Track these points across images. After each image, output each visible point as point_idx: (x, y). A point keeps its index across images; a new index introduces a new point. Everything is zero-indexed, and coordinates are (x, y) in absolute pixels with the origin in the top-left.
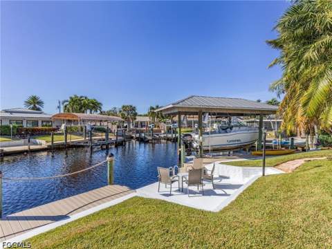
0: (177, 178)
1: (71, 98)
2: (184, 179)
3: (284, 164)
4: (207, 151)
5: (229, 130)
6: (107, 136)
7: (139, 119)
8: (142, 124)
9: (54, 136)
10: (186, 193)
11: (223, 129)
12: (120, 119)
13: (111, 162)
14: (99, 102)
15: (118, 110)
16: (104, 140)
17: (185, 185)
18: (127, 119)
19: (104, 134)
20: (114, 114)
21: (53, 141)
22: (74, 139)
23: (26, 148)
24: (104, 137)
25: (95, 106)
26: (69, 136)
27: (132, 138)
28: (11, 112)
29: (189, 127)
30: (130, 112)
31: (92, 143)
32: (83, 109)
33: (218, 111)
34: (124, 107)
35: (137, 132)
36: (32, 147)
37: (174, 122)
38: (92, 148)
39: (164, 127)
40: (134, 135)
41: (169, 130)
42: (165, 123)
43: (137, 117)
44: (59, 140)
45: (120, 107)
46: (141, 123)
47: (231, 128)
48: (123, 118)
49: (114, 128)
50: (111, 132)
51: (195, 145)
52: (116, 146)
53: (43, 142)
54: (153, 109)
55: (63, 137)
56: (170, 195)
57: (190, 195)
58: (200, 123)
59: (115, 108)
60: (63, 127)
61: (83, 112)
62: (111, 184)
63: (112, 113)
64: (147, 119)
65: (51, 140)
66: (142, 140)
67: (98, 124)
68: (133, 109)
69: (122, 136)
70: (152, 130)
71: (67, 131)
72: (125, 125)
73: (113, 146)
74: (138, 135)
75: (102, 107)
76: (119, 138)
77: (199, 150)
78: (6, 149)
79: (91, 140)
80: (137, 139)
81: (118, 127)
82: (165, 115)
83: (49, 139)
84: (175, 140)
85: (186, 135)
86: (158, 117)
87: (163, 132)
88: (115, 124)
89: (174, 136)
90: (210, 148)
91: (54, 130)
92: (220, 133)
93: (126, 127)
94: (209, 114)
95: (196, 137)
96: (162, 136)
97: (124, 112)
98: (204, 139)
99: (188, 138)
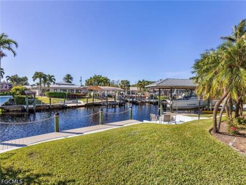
4: (175, 110)
5: (189, 98)
6: (115, 100)
7: (131, 89)
8: (133, 92)
11: (186, 98)
12: (120, 89)
14: (108, 78)
15: (118, 84)
16: (113, 102)
19: (113, 98)
21: (87, 101)
22: (97, 101)
23: (75, 105)
24: (113, 100)
26: (94, 99)
27: (127, 101)
28: (59, 84)
29: (165, 95)
30: (126, 84)
31: (107, 103)
34: (122, 81)
35: (131, 97)
36: (78, 105)
37: (155, 92)
39: (147, 94)
40: (129, 100)
41: (152, 97)
42: (148, 92)
45: (120, 81)
47: (191, 97)
49: (117, 95)
51: (168, 106)
52: (120, 106)
53: (82, 102)
55: (92, 99)
62: (131, 119)
64: (136, 89)
66: (134, 103)
68: (128, 82)
69: (123, 100)
70: (141, 96)
74: (131, 100)
75: (110, 82)
76: (121, 101)
77: (170, 109)
78: (68, 105)
80: (130, 102)
83: (85, 100)
84: (156, 104)
85: (163, 100)
87: (147, 98)
88: (117, 92)
89: (155, 101)
90: (177, 108)
92: (184, 99)
95: (169, 101)
96: (147, 100)
97: (122, 85)
98: (173, 103)
99: (164, 102)
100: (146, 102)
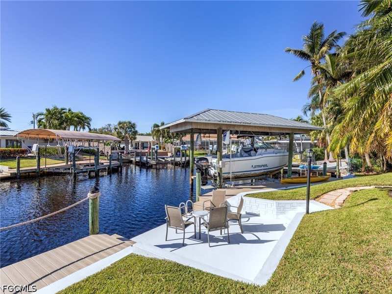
0: (192, 220)
1: (48, 110)
2: (202, 221)
3: (325, 196)
4: (227, 179)
5: (253, 152)
6: (97, 160)
7: (139, 139)
8: (144, 145)
9: (21, 161)
10: (205, 241)
11: (246, 152)
12: (115, 138)
13: (94, 200)
14: (87, 115)
15: (112, 127)
16: (92, 165)
17: (204, 229)
18: (124, 139)
19: (93, 157)
20: (109, 132)
21: (19, 167)
22: (50, 164)
24: (93, 161)
25: (81, 121)
26: (43, 160)
27: (131, 162)
29: (201, 149)
30: (128, 130)
31: (75, 169)
32: (65, 124)
33: (241, 129)
34: (120, 123)
35: (137, 155)
37: (183, 143)
38: (75, 177)
39: (170, 148)
40: (133, 159)
41: (178, 152)
42: (172, 143)
43: (137, 136)
44: (29, 165)
45: (116, 123)
46: (143, 143)
47: (256, 150)
48: (119, 137)
49: (108, 150)
50: (103, 154)
51: (212, 172)
52: (109, 174)
53: (4, 169)
54: (158, 126)
55: (35, 161)
56: (184, 245)
57: (212, 244)
58: (219, 143)
59: (109, 125)
60: (35, 147)
61: (65, 129)
62: (94, 233)
63: (106, 131)
64: (150, 139)
65: (16, 166)
66: (143, 165)
67: (86, 144)
68: (133, 126)
69: (118, 160)
70: (156, 152)
71: (41, 153)
72: (122, 146)
73: (105, 173)
74: (138, 159)
75: (91, 123)
76: (113, 162)
77: (218, 178)
79: (74, 165)
80: (137, 164)
81: (113, 149)
82: (173, 134)
83: (14, 164)
84: (186, 165)
85: (201, 159)
86: (163, 137)
87: (169, 154)
88: (108, 144)
89: (183, 159)
90: (231, 176)
91: (23, 152)
92: (242, 156)
93: (123, 149)
94: (231, 133)
95: (214, 161)
96: (169, 159)
97: (121, 130)
98: (223, 164)
99: (203, 163)
100: (167, 163)
